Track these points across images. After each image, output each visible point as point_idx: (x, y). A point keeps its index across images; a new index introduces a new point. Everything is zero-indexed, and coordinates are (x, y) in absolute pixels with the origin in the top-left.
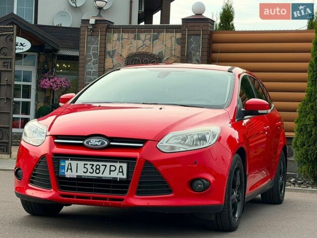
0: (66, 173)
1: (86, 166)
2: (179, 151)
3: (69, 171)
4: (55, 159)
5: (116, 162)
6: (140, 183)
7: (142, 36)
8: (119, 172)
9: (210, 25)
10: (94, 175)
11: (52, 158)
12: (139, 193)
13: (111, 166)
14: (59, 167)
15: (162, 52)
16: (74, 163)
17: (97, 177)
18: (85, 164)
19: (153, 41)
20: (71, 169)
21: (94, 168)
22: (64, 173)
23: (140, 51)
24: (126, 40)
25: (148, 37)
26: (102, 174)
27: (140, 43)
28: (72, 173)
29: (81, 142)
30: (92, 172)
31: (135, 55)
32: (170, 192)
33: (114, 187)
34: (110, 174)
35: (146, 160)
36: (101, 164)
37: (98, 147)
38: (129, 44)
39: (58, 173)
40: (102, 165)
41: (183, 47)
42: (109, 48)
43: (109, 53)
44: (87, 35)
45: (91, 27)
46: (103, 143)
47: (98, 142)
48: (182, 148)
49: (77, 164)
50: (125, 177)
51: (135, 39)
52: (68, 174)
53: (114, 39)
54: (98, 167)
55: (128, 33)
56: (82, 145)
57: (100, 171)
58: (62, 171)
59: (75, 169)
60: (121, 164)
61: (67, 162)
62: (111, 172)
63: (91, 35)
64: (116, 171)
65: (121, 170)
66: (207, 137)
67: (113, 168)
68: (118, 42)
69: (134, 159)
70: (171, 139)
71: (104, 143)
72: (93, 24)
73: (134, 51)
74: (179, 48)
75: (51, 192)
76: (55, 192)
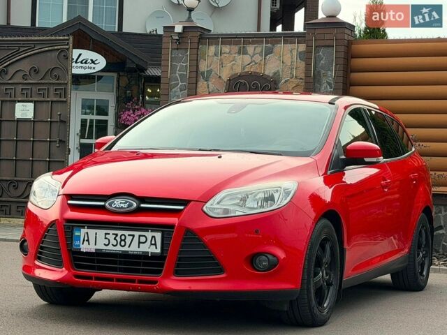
0: (81, 246)
1: (107, 236)
2: (235, 215)
3: (85, 242)
4: (67, 227)
5: (147, 231)
6: (180, 259)
7: (250, 49)
8: (151, 244)
9: (347, 31)
10: (119, 248)
11: (64, 225)
12: (177, 273)
13: (140, 236)
14: (72, 237)
15: (278, 71)
16: (92, 232)
17: (122, 251)
18: (106, 234)
19: (265, 56)
20: (88, 240)
21: (118, 238)
22: (79, 245)
23: (246, 70)
24: (227, 55)
25: (259, 50)
26: (129, 247)
27: (247, 59)
28: (89, 247)
29: (102, 203)
30: (115, 244)
31: (240, 76)
32: (221, 271)
33: (145, 264)
34: (139, 247)
35: (188, 228)
36: (127, 233)
37: (124, 210)
38: (232, 61)
39: (72, 246)
40: (129, 235)
41: (308, 65)
42: (203, 67)
43: (203, 73)
44: (172, 49)
45: (177, 38)
46: (130, 205)
47: (124, 203)
48: (238, 212)
49: (96, 234)
50: (159, 251)
51: (239, 53)
52: (85, 248)
53: (210, 54)
54: (123, 238)
55: (230, 44)
56: (103, 207)
57: (125, 242)
58: (76, 243)
59: (93, 241)
60: (154, 234)
61: (83, 231)
62: (141, 245)
63: (177, 49)
64: (147, 243)
65: (153, 242)
66: (276, 196)
67: (143, 239)
68: (215, 58)
69: (172, 226)
70: (225, 199)
71: (132, 205)
72: (179, 33)
73: (238, 70)
74: (302, 65)
75: (62, 272)
76: (67, 272)
